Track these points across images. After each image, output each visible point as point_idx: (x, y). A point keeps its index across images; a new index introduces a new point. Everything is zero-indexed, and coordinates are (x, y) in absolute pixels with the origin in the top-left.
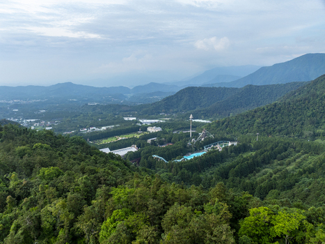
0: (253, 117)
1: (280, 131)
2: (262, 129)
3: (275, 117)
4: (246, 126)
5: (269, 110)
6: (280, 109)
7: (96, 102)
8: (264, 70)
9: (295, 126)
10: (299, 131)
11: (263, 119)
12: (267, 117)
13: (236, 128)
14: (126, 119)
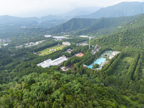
0: (118, 36)
1: (132, 44)
2: (124, 43)
3: (128, 37)
4: (115, 41)
5: (126, 33)
6: (130, 32)
7: (25, 26)
8: (103, 9)
9: (139, 41)
10: (141, 44)
11: (123, 38)
12: (125, 36)
13: (110, 42)
14: (46, 36)
